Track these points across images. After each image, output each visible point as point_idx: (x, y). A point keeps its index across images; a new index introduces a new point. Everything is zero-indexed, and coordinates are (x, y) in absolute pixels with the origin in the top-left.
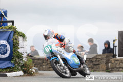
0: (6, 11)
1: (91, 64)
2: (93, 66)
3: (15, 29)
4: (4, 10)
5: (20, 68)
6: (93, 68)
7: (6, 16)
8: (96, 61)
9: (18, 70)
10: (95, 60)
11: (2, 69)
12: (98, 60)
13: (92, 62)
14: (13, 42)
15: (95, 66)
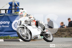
0: (19, 3)
1: (69, 33)
2: (70, 34)
7: (19, 6)
11: (17, 37)
13: (70, 32)
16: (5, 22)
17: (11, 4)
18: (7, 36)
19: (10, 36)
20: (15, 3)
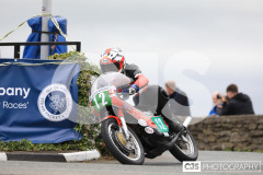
0: (65, 21)
1: (247, 135)
2: (250, 139)
3: (84, 59)
4: (60, 19)
5: (93, 142)
6: (250, 144)
7: (65, 32)
8: (257, 129)
9: (90, 146)
10: (254, 126)
11: (56, 145)
12: (260, 127)
13: (248, 130)
14: (79, 87)
15: (255, 141)
16: (13, 91)
17: (36, 26)
18: (20, 141)
19: (30, 141)
20: (50, 21)
